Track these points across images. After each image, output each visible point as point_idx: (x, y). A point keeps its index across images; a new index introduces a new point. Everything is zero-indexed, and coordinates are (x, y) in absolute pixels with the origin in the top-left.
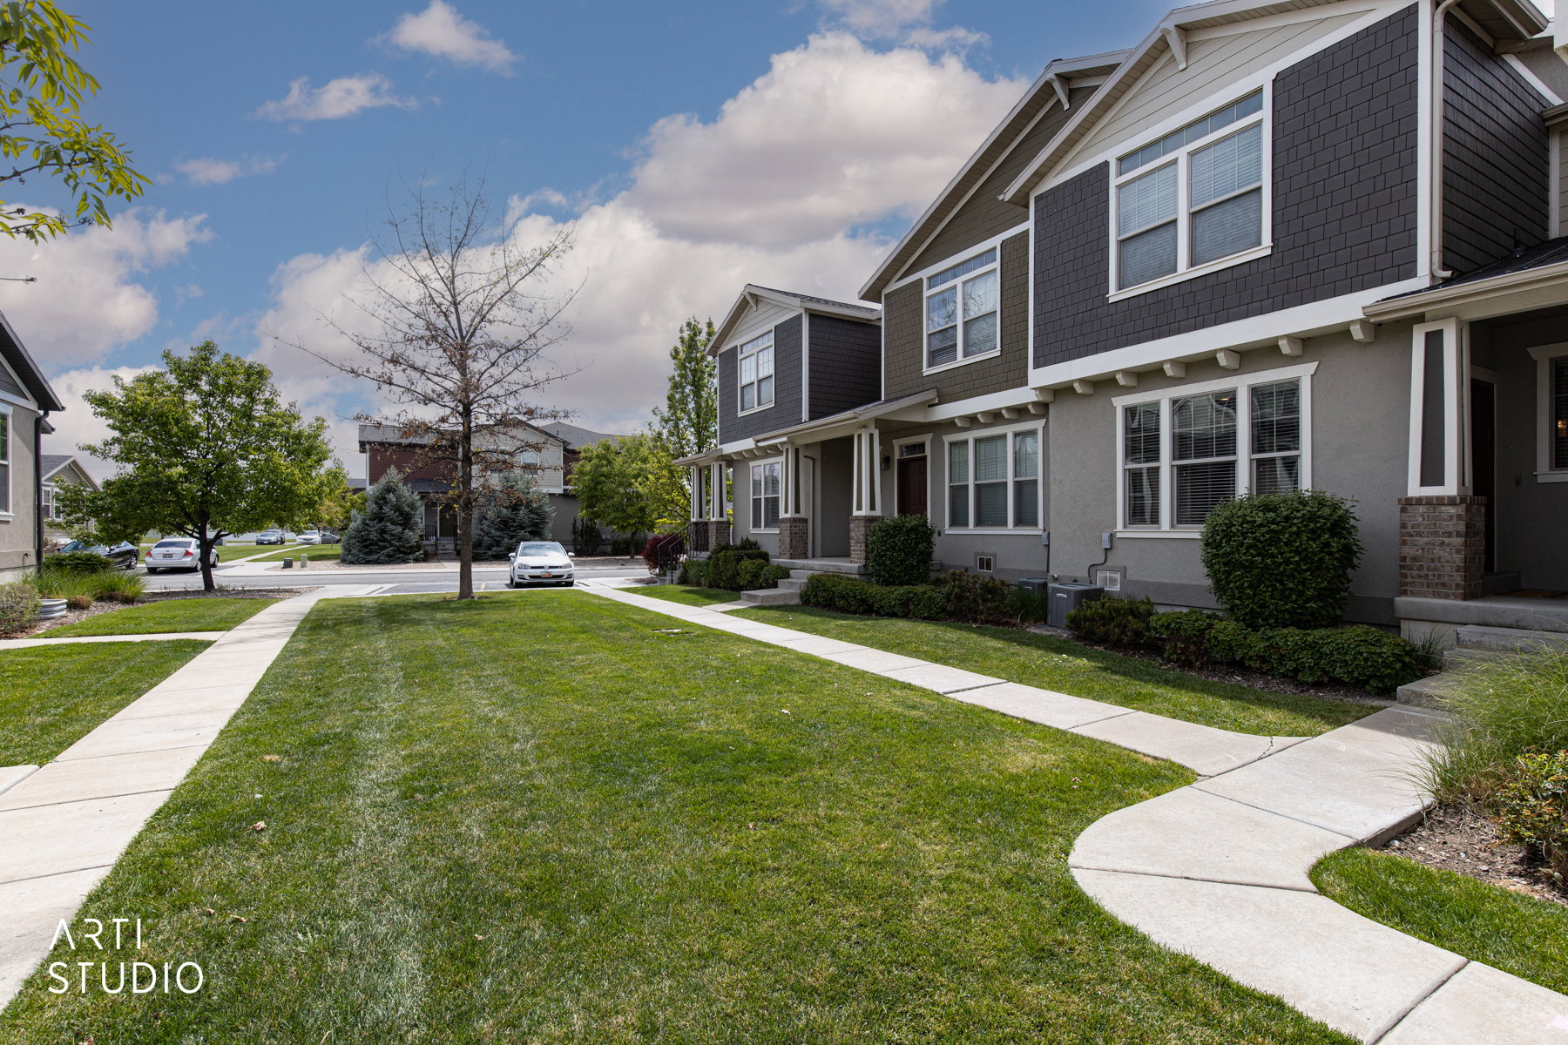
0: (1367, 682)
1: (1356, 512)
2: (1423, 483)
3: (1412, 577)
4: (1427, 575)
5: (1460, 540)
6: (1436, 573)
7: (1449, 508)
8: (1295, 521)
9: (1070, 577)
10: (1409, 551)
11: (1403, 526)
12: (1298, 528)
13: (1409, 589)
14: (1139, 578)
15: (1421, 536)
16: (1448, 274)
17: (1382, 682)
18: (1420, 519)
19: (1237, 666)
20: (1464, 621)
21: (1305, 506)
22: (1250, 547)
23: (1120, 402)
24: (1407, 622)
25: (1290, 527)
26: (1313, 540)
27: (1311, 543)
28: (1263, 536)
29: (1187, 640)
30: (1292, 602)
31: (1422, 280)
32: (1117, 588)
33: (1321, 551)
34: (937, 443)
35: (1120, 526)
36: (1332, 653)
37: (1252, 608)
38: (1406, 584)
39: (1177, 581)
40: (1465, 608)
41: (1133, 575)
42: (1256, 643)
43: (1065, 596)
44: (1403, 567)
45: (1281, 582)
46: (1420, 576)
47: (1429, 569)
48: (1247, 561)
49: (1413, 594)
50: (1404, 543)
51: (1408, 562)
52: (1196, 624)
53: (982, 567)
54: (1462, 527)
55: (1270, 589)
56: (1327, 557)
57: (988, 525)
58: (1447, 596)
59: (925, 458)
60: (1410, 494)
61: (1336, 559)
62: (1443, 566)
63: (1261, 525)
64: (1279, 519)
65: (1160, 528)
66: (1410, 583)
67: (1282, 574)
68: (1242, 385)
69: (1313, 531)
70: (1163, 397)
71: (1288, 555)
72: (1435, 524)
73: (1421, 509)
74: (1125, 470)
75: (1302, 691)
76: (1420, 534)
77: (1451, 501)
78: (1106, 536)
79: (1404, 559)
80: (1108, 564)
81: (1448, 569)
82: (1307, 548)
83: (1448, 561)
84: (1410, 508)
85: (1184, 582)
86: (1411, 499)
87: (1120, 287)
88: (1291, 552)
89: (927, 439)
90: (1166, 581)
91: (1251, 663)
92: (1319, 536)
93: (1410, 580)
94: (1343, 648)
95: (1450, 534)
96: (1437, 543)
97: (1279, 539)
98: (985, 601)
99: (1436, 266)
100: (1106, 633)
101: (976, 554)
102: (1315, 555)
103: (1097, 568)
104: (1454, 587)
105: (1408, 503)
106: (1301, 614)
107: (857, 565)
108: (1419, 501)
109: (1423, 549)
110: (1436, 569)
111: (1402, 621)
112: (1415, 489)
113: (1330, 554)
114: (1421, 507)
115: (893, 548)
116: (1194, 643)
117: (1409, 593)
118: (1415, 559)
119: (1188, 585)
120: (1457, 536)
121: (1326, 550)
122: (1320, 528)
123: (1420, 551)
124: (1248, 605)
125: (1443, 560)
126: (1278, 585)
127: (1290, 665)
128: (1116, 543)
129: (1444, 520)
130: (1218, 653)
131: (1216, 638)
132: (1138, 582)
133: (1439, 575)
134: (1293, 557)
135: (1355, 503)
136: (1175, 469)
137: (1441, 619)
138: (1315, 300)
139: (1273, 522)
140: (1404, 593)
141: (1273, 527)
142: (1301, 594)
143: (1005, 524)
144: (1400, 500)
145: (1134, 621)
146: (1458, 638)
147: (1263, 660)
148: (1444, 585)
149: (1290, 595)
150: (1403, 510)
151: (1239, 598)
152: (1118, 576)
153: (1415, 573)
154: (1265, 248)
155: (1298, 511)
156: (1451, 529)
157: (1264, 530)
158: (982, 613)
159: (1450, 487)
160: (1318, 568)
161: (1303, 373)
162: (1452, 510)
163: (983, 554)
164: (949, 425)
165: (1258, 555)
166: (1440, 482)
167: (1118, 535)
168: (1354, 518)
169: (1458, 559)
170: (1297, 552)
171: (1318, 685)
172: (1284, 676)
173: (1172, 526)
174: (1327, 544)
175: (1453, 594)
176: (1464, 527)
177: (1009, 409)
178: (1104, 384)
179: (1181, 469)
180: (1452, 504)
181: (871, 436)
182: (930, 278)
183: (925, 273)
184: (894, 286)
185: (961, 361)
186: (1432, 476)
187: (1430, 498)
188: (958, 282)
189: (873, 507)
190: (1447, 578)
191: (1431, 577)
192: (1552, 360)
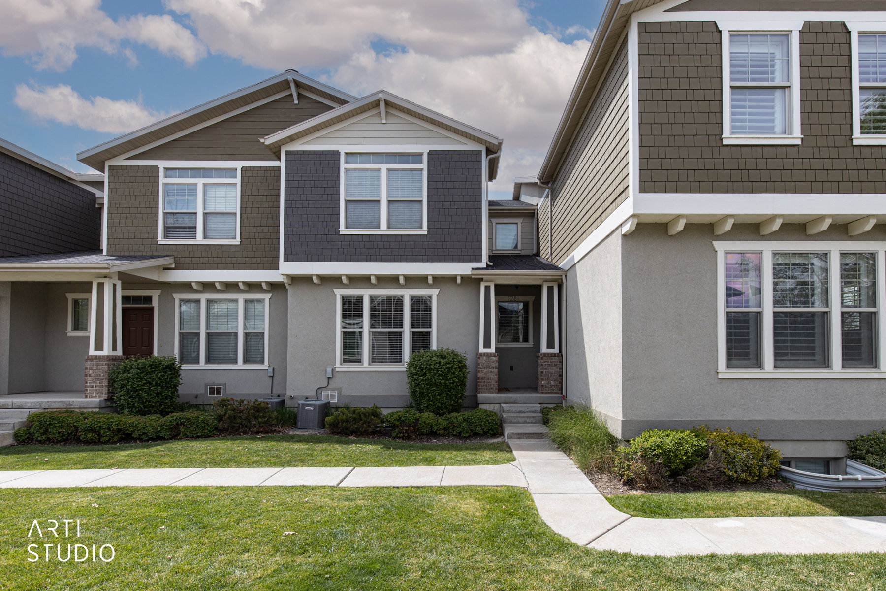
0: (488, 432)
2: (485, 347)
3: (481, 386)
4: (486, 385)
5: (497, 370)
7: (492, 357)
9: (303, 396)
10: (480, 375)
11: (478, 364)
13: (481, 390)
14: (350, 394)
16: (491, 264)
17: (493, 431)
18: (484, 362)
19: (433, 434)
20: (500, 402)
23: (339, 293)
24: (482, 404)
29: (408, 425)
31: (483, 264)
32: (335, 401)
34: (168, 301)
35: (338, 364)
36: (476, 422)
38: (479, 389)
40: (500, 397)
41: (345, 392)
42: (443, 422)
43: (312, 408)
44: (477, 382)
46: (484, 385)
47: (487, 383)
49: (482, 393)
50: (478, 372)
51: (480, 380)
52: (415, 416)
53: (212, 393)
54: (497, 366)
57: (219, 363)
58: (492, 393)
59: (152, 309)
60: (480, 351)
62: (491, 381)
65: (363, 365)
66: (481, 388)
68: (407, 294)
70: (366, 294)
72: (489, 364)
74: (341, 331)
75: (465, 441)
76: (484, 368)
78: (329, 370)
79: (477, 378)
80: (329, 386)
81: (493, 382)
83: (493, 379)
84: (481, 357)
85: (376, 394)
86: (481, 353)
87: (347, 226)
89: (155, 295)
90: (365, 394)
91: (440, 432)
95: (493, 368)
96: (490, 372)
98: (256, 418)
99: (488, 260)
101: (206, 385)
103: (322, 389)
104: (495, 389)
105: (480, 355)
107: (98, 400)
108: (484, 354)
109: (485, 374)
110: (489, 382)
111: (480, 405)
112: (482, 350)
114: (484, 357)
115: (150, 383)
116: (412, 426)
118: (482, 378)
125: (491, 378)
127: (459, 430)
128: (335, 374)
129: (492, 362)
130: (425, 430)
131: (425, 422)
132: (349, 396)
133: (490, 385)
137: (493, 403)
138: (445, 261)
140: (479, 393)
143: (235, 361)
144: (477, 354)
146: (503, 410)
147: (445, 429)
148: (492, 388)
150: (478, 358)
152: (336, 393)
153: (482, 384)
154: (423, 230)
156: (494, 366)
158: (255, 426)
159: (492, 350)
161: (434, 292)
162: (494, 358)
163: (214, 384)
164: (186, 286)
165: (443, 379)
166: (490, 347)
167: (337, 370)
169: (496, 377)
171: (469, 437)
172: (454, 435)
173: (370, 365)
175: (495, 392)
177: (244, 283)
180: (495, 356)
181: (114, 286)
182: (166, 169)
183: (162, 164)
184: (120, 162)
185: (199, 240)
186: (487, 345)
187: (487, 353)
188: (200, 182)
189: (114, 348)
190: (493, 386)
191: (488, 386)
192: (498, 302)
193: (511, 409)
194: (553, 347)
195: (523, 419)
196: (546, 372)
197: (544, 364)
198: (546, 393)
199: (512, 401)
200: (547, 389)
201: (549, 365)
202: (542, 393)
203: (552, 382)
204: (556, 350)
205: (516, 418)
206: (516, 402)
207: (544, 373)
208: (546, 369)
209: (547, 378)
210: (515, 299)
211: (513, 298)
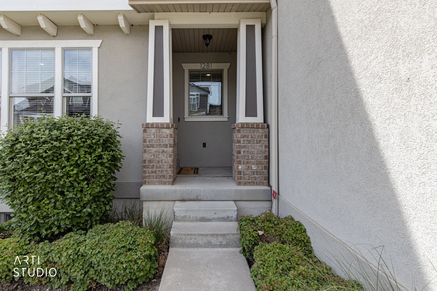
1: (120, 132)
2: (154, 115)
3: (149, 173)
4: (156, 171)
5: (171, 149)
6: (160, 169)
7: (166, 130)
8: (75, 138)
10: (147, 156)
11: (145, 141)
12: (77, 144)
13: (147, 180)
15: (153, 147)
18: (153, 137)
20: (174, 199)
21: (85, 126)
22: (34, 163)
24: (147, 202)
25: (72, 143)
26: (90, 154)
27: (88, 156)
28: (45, 152)
30: (72, 209)
33: (96, 162)
37: (37, 220)
38: (145, 177)
40: (175, 191)
44: (144, 167)
45: (62, 193)
46: (152, 172)
47: (157, 168)
48: (29, 177)
49: (149, 183)
50: (145, 151)
51: (147, 164)
54: (172, 142)
55: (53, 200)
56: (100, 167)
58: (165, 183)
60: (148, 121)
61: (106, 167)
62: (163, 165)
63: (45, 142)
64: (62, 137)
66: (147, 176)
67: (63, 186)
68: (59, 47)
69: (90, 147)
71: (68, 168)
72: (160, 140)
73: (153, 130)
76: (153, 146)
77: (167, 126)
79: (145, 162)
81: (165, 167)
82: (84, 161)
83: (166, 162)
84: (148, 130)
86: (148, 124)
88: (71, 165)
92: (95, 150)
93: (147, 174)
95: (166, 146)
96: (161, 151)
97: (61, 154)
102: (91, 166)
104: (168, 177)
105: (147, 127)
106: (79, 217)
108: (152, 126)
109: (154, 155)
110: (160, 167)
111: (144, 202)
112: (150, 119)
113: (102, 164)
114: (153, 129)
117: (147, 183)
118: (150, 161)
120: (170, 147)
121: (100, 161)
122: (96, 144)
123: (153, 156)
125: (163, 161)
126: (59, 196)
129: (164, 137)
133: (162, 171)
134: (73, 170)
135: (120, 126)
137: (164, 199)
139: (57, 139)
140: (145, 183)
141: (55, 143)
142: (80, 200)
144: (143, 125)
146: (175, 215)
148: (164, 176)
149: (70, 203)
150: (145, 131)
153: (150, 170)
155: (79, 130)
156: (167, 143)
157: (46, 146)
159: (166, 119)
160: (93, 177)
161: (95, 45)
162: (167, 132)
166: (162, 115)
168: (119, 136)
169: (170, 160)
170: (77, 165)
174: (100, 157)
175: (168, 181)
176: (172, 141)
180: (168, 128)
186: (158, 110)
187: (157, 124)
190: (165, 172)
191: (158, 172)
192: (189, 70)
193: (188, 214)
194: (255, 115)
196: (244, 152)
197: (242, 139)
198: (245, 184)
199: (192, 197)
200: (247, 177)
201: (249, 142)
202: (239, 184)
203: (254, 167)
204: (259, 119)
206: (199, 198)
207: (242, 153)
208: (244, 146)
209: (246, 161)
210: (208, 67)
211: (206, 65)
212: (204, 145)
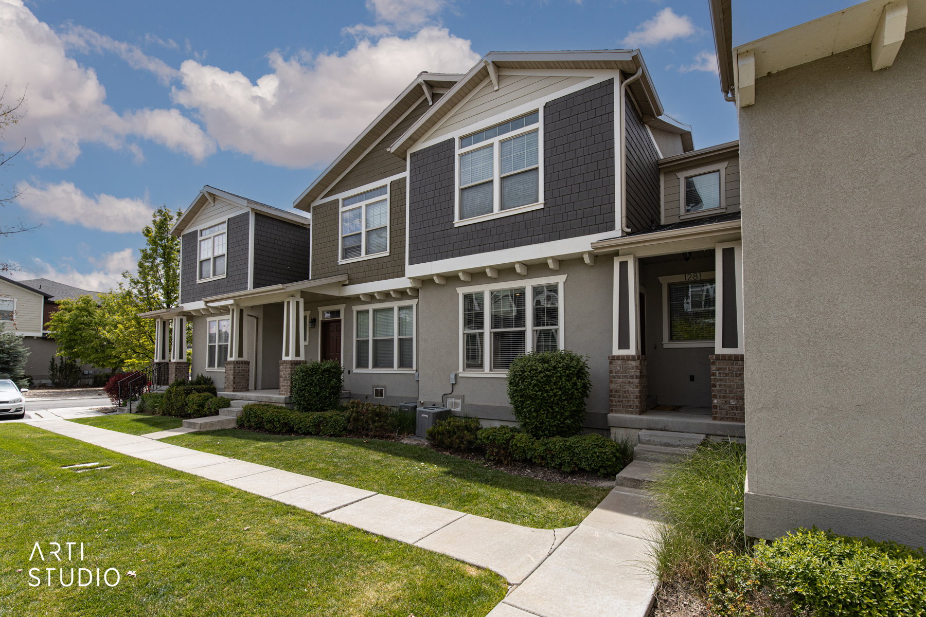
0: (598, 470)
1: (589, 364)
2: (620, 348)
3: (615, 402)
4: (622, 401)
5: (637, 380)
6: (627, 399)
7: (632, 362)
8: (559, 369)
9: (431, 402)
10: (613, 387)
11: (611, 372)
12: (561, 374)
13: (614, 408)
14: (472, 403)
15: (619, 378)
16: (629, 230)
17: (606, 469)
18: (619, 368)
19: (528, 462)
20: (641, 427)
21: (563, 360)
22: (535, 385)
23: (462, 291)
24: (614, 428)
25: (556, 373)
26: (568, 381)
27: (567, 383)
28: (542, 379)
29: (499, 447)
30: (557, 420)
31: (617, 232)
32: (459, 409)
33: (573, 388)
34: (349, 311)
35: (461, 370)
36: (580, 453)
37: (536, 424)
38: (612, 406)
39: (493, 404)
40: (641, 420)
41: (468, 401)
42: (539, 447)
43: (427, 416)
44: (611, 396)
45: (552, 407)
46: (619, 401)
47: (623, 397)
48: (533, 394)
49: (616, 412)
50: (611, 382)
51: (613, 393)
52: (505, 436)
53: (377, 395)
54: (638, 373)
55: (546, 412)
56: (575, 392)
57: (381, 367)
58: (632, 413)
59: (340, 321)
60: (614, 354)
61: (580, 392)
62: (630, 395)
63: (541, 372)
64: (550, 368)
65: (484, 371)
66: (614, 405)
67: (552, 402)
68: (528, 285)
69: (568, 376)
70: (486, 289)
71: (555, 391)
72: (626, 371)
73: (619, 362)
74: (464, 334)
75: (564, 478)
76: (619, 377)
77: (633, 358)
78: (452, 376)
79: (611, 391)
80: (454, 393)
81: (632, 397)
82: (565, 386)
83: (632, 393)
84: (614, 362)
85: (497, 404)
86: (614, 356)
87: (461, 218)
88: (557, 388)
89: (342, 308)
90: (487, 404)
91: (536, 460)
92: (571, 379)
93: (614, 403)
94: (586, 449)
95: (632, 377)
96: (627, 382)
97: (550, 380)
98: (374, 422)
99: (623, 225)
100: (451, 443)
101: (373, 387)
102: (569, 390)
103: (447, 396)
104: (635, 407)
105: (614, 359)
106: (562, 427)
107: (283, 397)
108: (618, 357)
109: (620, 385)
110: (627, 397)
111: (611, 428)
112: (616, 351)
113: (577, 389)
114: (619, 361)
115: (311, 384)
116: (504, 449)
117: (614, 411)
118: (616, 391)
119: (499, 407)
120: (636, 378)
121: (575, 387)
122: (572, 374)
123: (619, 387)
124: (534, 422)
125: (630, 392)
126: (550, 409)
127: (558, 461)
128: (459, 380)
129: (630, 369)
130: (517, 454)
131: (516, 445)
132: (471, 405)
133: (628, 401)
134: (558, 392)
135: (588, 359)
136: (492, 334)
137: (630, 427)
138: (566, 237)
139: (547, 370)
140: (612, 411)
141: (547, 373)
142: (562, 415)
143: (392, 366)
144: (609, 357)
145: (468, 434)
146: (639, 438)
147: (543, 458)
148: (630, 406)
149: (556, 415)
150: (611, 363)
151: (529, 418)
152: (459, 401)
153: (617, 399)
154: (540, 204)
155: (560, 363)
156: (633, 374)
157: (542, 375)
158: (371, 430)
159: (632, 351)
160: (571, 398)
161: (560, 280)
162: (633, 363)
163: (378, 386)
164: (356, 299)
165: (540, 390)
166: (627, 347)
167: (460, 375)
168: (587, 367)
169: (637, 390)
170: (560, 389)
171: (573, 473)
172: (554, 468)
173: (491, 370)
174: (575, 384)
175: (635, 411)
176: (639, 373)
177: (395, 291)
178: (451, 279)
179: (496, 334)
181: (298, 303)
182: (344, 200)
183: (340, 196)
184: (319, 202)
185: (363, 257)
186: (624, 344)
187: (623, 356)
188: (363, 204)
189: (298, 354)
190: (632, 402)
191: (624, 402)
192: (668, 284)
193: (652, 439)
194: (736, 347)
195: (666, 457)
196: (720, 385)
197: (718, 372)
198: (722, 419)
199: (660, 427)
200: (724, 412)
201: (727, 375)
202: (715, 418)
203: (731, 402)
205: (653, 453)
207: (718, 386)
208: (720, 380)
209: (722, 395)
210: (695, 278)
211: (693, 276)
212: (692, 378)
